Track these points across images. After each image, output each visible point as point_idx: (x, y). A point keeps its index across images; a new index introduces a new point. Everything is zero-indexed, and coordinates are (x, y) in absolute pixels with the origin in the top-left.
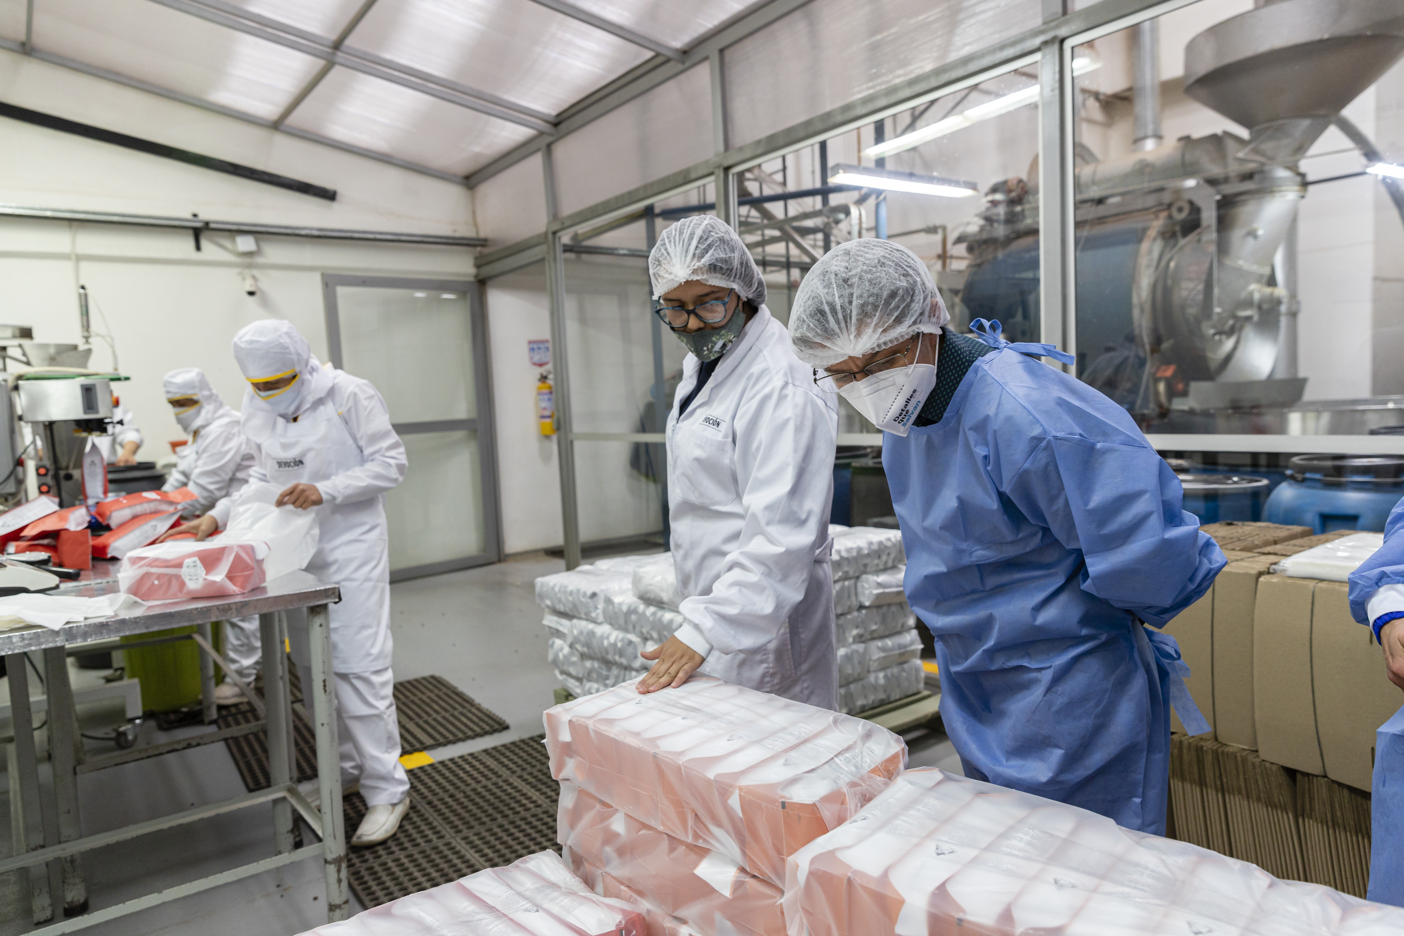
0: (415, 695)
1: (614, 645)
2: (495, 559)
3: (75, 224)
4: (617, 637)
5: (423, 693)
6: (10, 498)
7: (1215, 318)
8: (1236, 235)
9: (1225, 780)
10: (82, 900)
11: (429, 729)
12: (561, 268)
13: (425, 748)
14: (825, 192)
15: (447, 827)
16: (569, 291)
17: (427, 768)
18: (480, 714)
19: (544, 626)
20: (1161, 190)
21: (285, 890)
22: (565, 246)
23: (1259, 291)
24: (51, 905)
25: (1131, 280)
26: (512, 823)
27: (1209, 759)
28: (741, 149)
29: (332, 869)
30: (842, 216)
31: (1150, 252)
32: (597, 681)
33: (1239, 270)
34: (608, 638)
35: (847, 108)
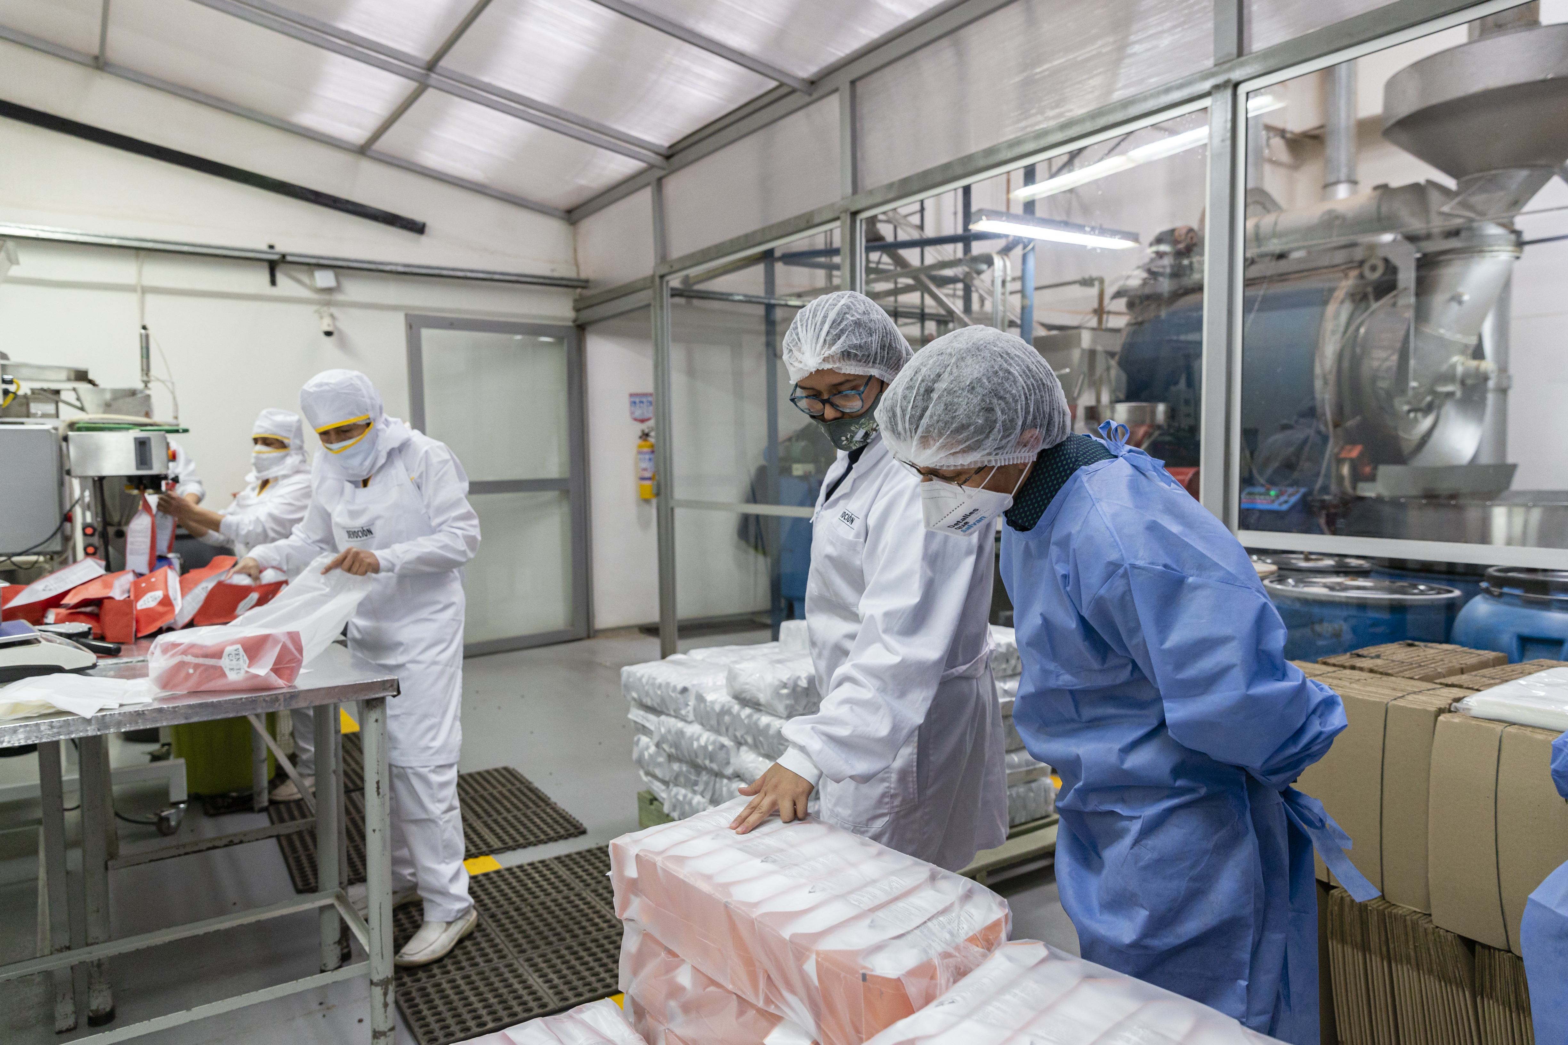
0: (485, 789)
1: (705, 748)
2: (584, 634)
3: (142, 253)
4: (708, 739)
5: (494, 787)
6: (55, 557)
7: (1410, 393)
8: (1438, 300)
9: (1391, 946)
10: (108, 1009)
11: (499, 830)
12: (668, 316)
13: (492, 851)
14: (966, 238)
15: (510, 945)
16: (676, 339)
17: (493, 875)
18: (555, 815)
19: (630, 720)
20: (1353, 245)
21: (328, 1008)
22: (673, 289)
23: (1463, 364)
24: (75, 1012)
25: (1313, 348)
26: (582, 944)
27: (1373, 920)
28: (871, 192)
29: (378, 991)
30: (984, 267)
31: (1337, 316)
32: (684, 786)
33: (1441, 339)
34: (698, 739)
35: (990, 151)
